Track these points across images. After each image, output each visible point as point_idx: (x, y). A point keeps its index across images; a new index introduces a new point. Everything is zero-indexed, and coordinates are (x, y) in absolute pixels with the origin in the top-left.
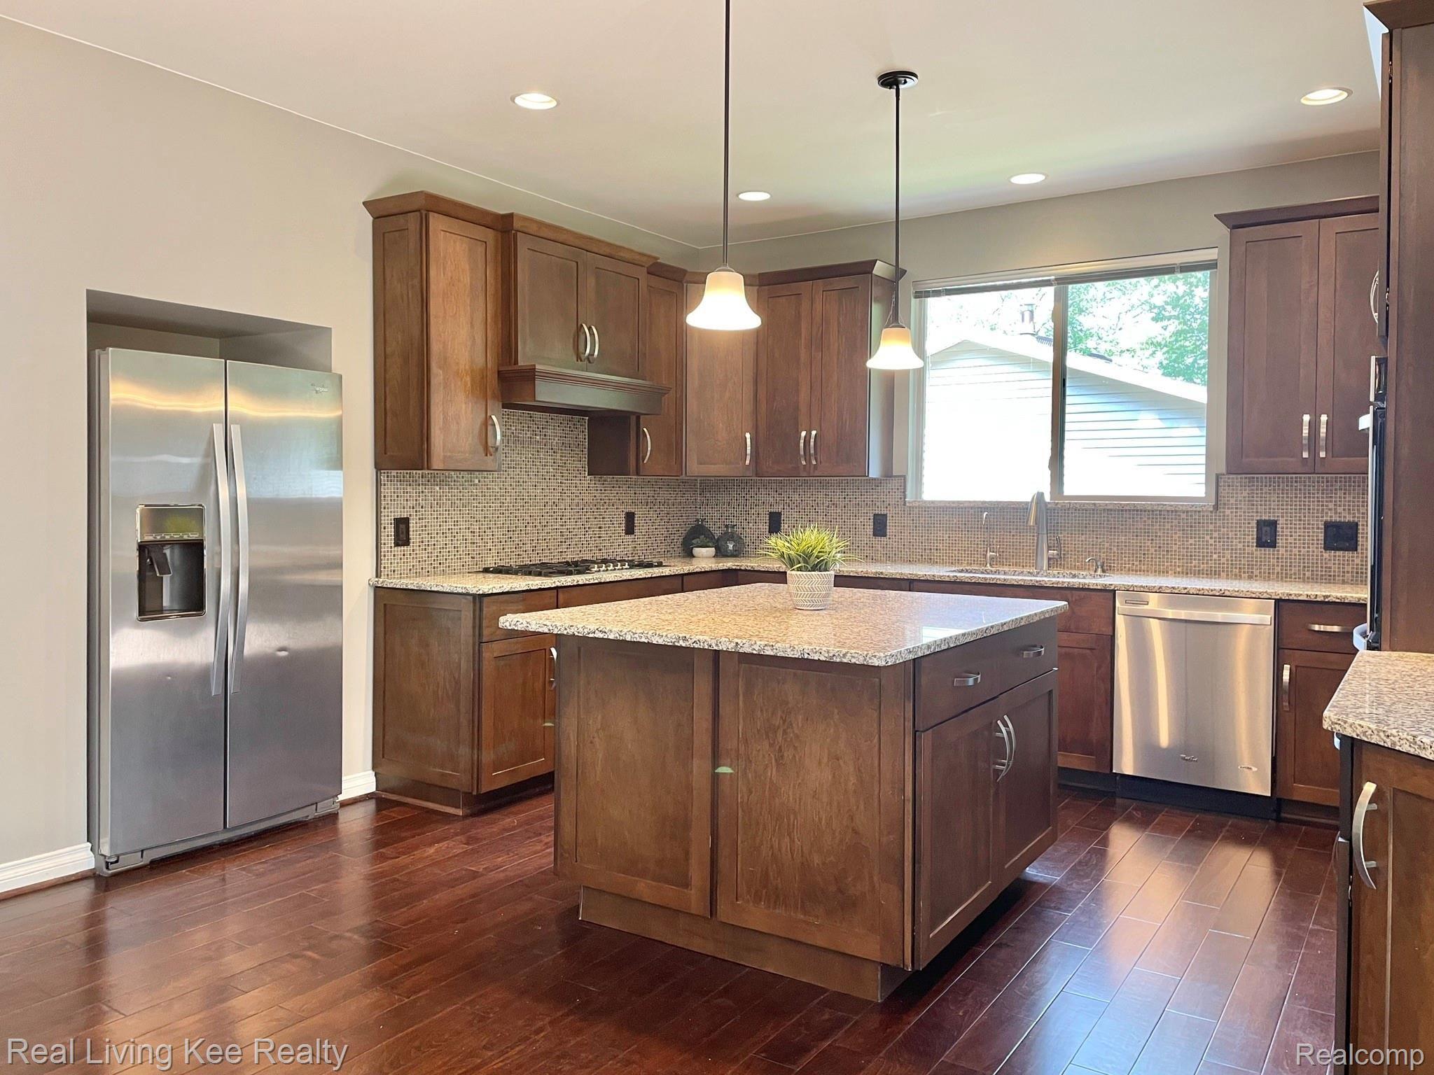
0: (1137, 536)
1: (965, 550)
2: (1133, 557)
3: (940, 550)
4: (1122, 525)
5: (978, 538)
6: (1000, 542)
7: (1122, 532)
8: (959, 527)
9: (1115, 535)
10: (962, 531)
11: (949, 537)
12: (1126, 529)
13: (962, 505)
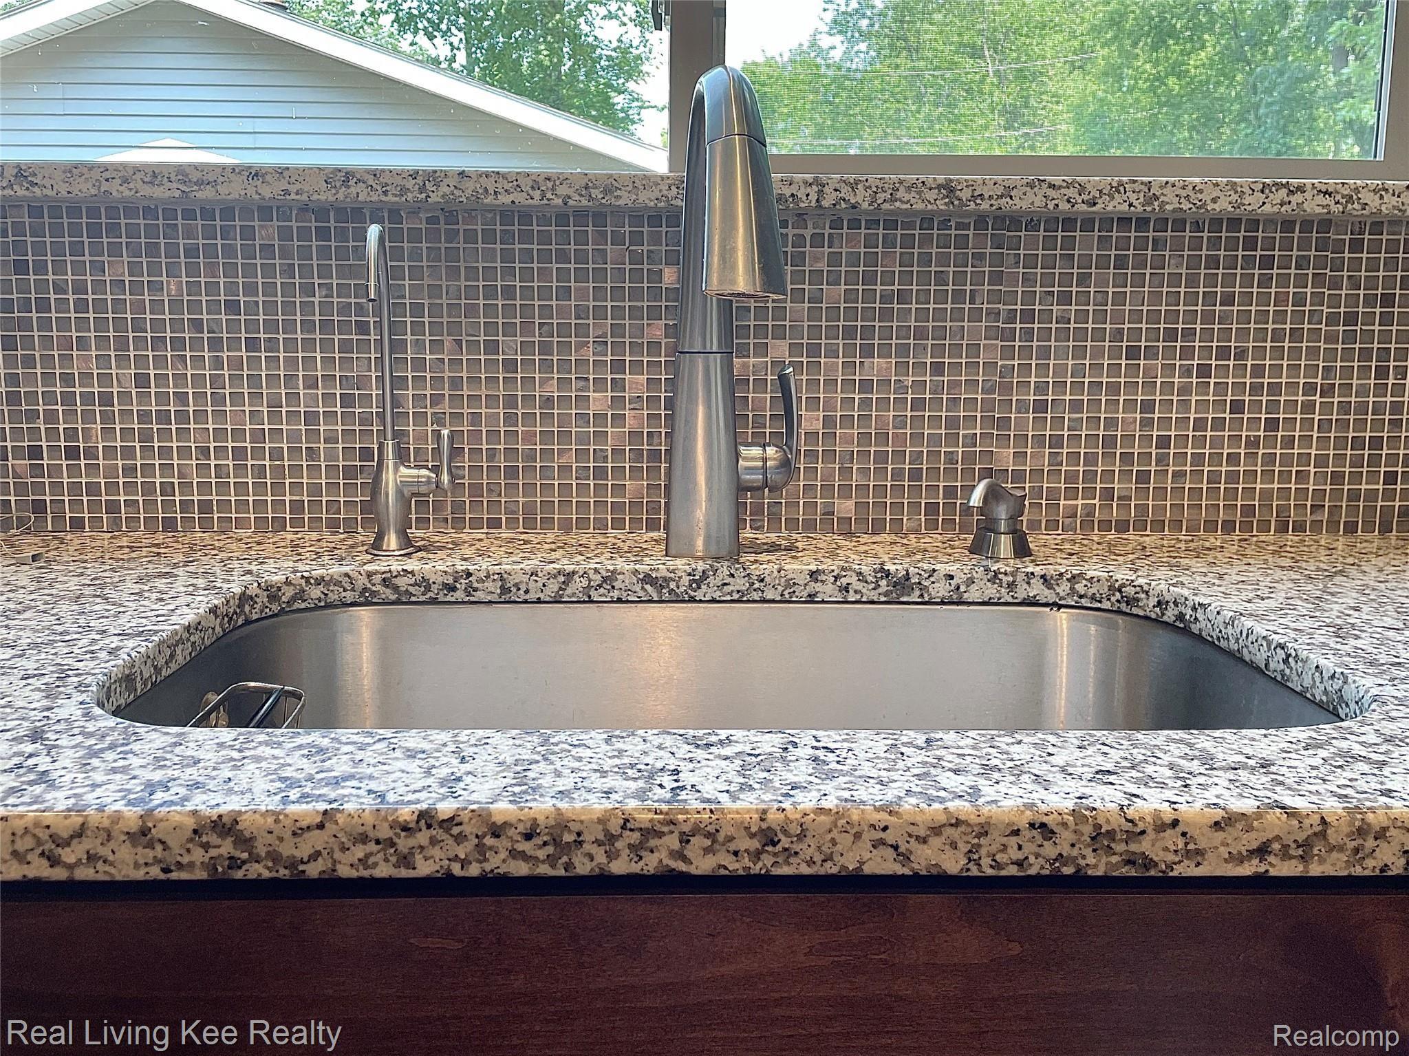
0: (1133, 353)
1: (239, 453)
2: (1108, 456)
3: (91, 453)
4: (1065, 299)
5: (311, 383)
6: (436, 400)
7: (1063, 334)
8: (197, 325)
9: (1026, 351)
10: (215, 344)
11: (142, 381)
12: (1082, 316)
13: (207, 193)
